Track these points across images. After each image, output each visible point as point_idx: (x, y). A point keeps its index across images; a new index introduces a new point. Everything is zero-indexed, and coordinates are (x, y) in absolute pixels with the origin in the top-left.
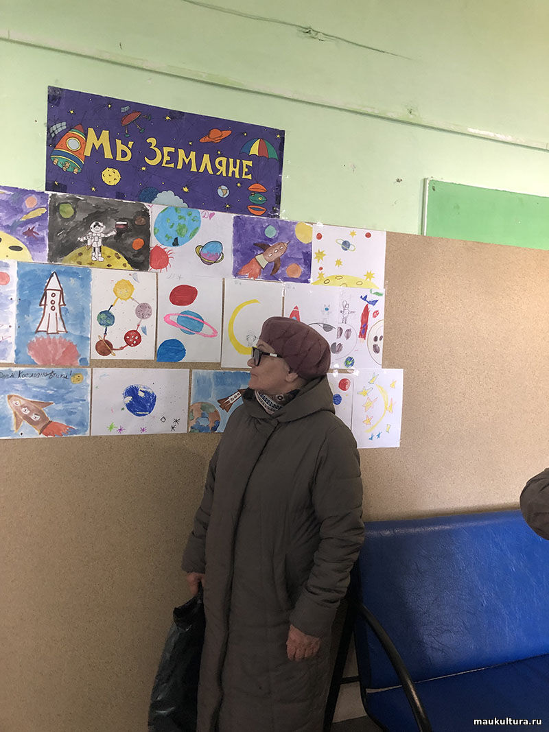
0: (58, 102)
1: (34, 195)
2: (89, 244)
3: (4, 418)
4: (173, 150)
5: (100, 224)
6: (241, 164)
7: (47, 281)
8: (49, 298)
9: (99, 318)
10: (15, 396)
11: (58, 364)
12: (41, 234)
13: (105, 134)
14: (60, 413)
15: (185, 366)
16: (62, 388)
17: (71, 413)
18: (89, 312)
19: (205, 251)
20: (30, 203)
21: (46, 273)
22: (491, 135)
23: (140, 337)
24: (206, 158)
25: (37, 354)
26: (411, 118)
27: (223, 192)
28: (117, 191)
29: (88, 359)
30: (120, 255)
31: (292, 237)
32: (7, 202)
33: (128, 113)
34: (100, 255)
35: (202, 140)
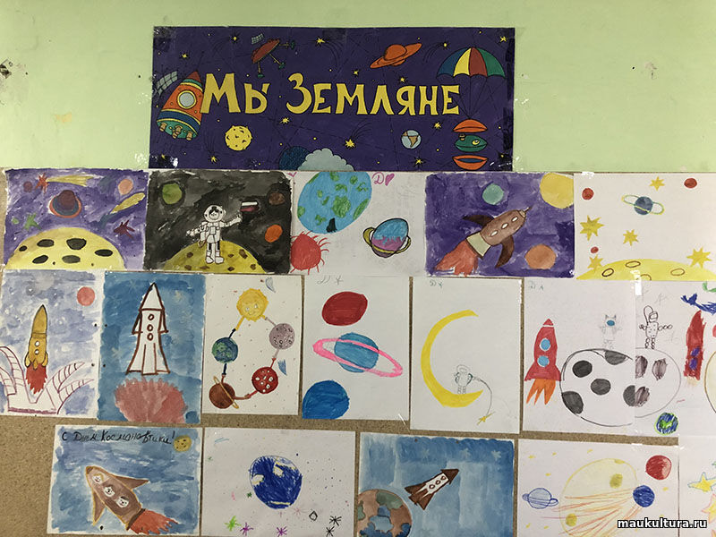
1: (129, 177)
2: (203, 238)
3: (79, 501)
4: (328, 86)
5: (218, 208)
6: (440, 93)
7: (143, 297)
8: (146, 322)
9: (215, 350)
10: (96, 468)
11: (157, 421)
12: (137, 230)
13: (230, 78)
14: (156, 497)
15: (348, 425)
16: (161, 458)
17: (173, 498)
18: (201, 340)
19: (379, 236)
20: (123, 188)
21: (142, 286)
23: (276, 378)
24: (382, 92)
25: (127, 405)
27: (410, 140)
28: (245, 158)
29: (199, 413)
30: (247, 253)
31: (535, 198)
32: (95, 190)
33: (261, 44)
34: (218, 254)
35: (375, 65)
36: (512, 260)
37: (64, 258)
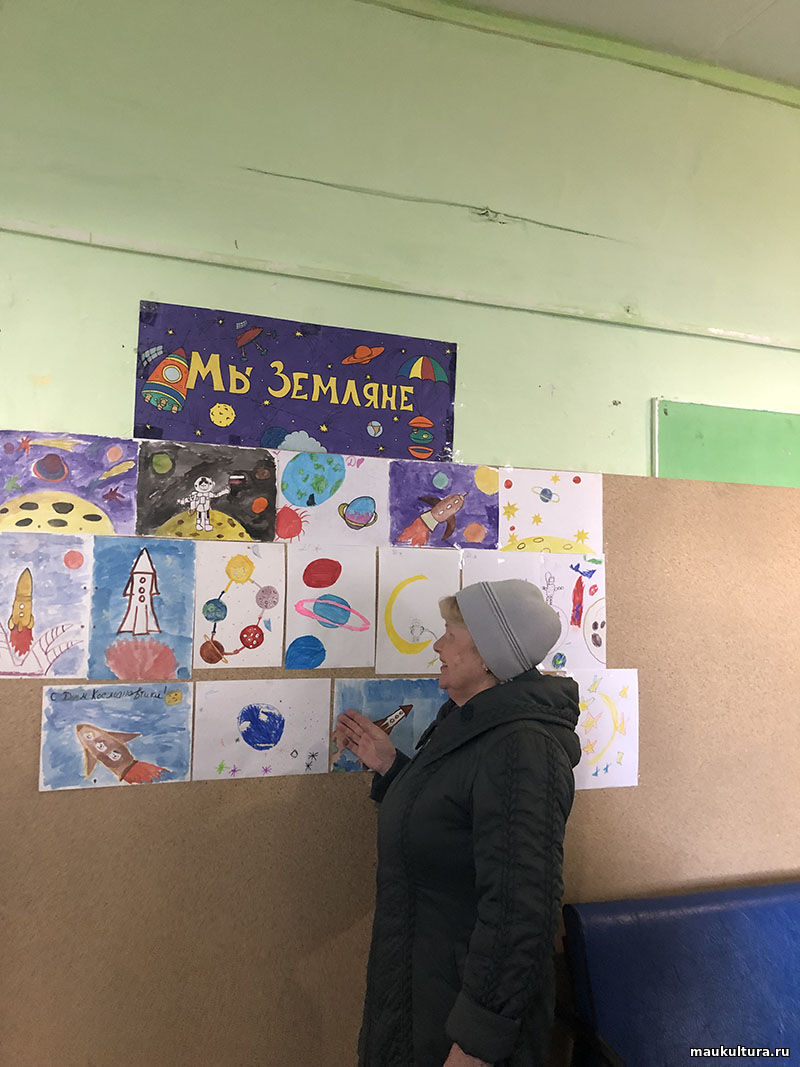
0: (154, 321)
1: (118, 445)
2: (193, 507)
3: (70, 758)
4: (306, 376)
5: (207, 479)
6: (398, 391)
7: (135, 561)
8: (137, 584)
9: (205, 611)
10: (88, 726)
11: (148, 678)
12: (127, 496)
13: (215, 359)
14: (148, 749)
15: (325, 673)
16: (152, 712)
17: (165, 748)
18: (192, 601)
19: (352, 511)
20: (112, 455)
21: (134, 550)
22: (741, 336)
23: (262, 635)
24: (351, 385)
25: (118, 664)
26: (629, 318)
27: (374, 429)
28: (232, 435)
29: (190, 669)
30: (236, 522)
31: (470, 486)
32: (83, 455)
33: (244, 330)
34: (207, 522)
35: (345, 362)
36: (454, 535)
37: (49, 522)
